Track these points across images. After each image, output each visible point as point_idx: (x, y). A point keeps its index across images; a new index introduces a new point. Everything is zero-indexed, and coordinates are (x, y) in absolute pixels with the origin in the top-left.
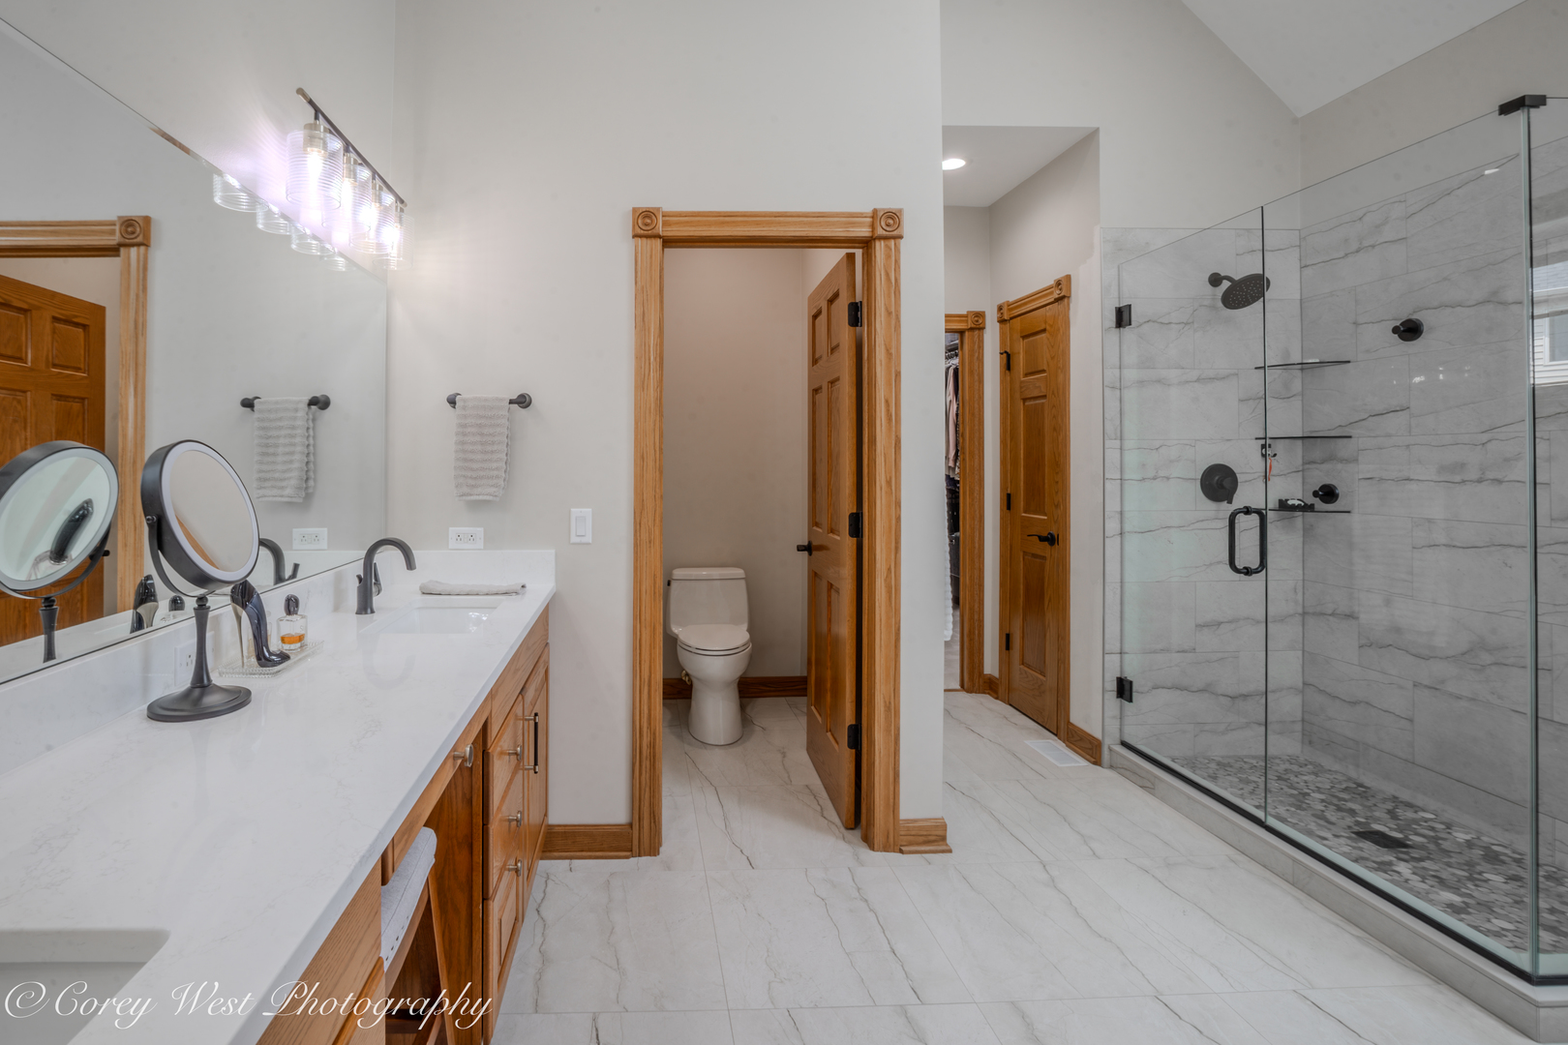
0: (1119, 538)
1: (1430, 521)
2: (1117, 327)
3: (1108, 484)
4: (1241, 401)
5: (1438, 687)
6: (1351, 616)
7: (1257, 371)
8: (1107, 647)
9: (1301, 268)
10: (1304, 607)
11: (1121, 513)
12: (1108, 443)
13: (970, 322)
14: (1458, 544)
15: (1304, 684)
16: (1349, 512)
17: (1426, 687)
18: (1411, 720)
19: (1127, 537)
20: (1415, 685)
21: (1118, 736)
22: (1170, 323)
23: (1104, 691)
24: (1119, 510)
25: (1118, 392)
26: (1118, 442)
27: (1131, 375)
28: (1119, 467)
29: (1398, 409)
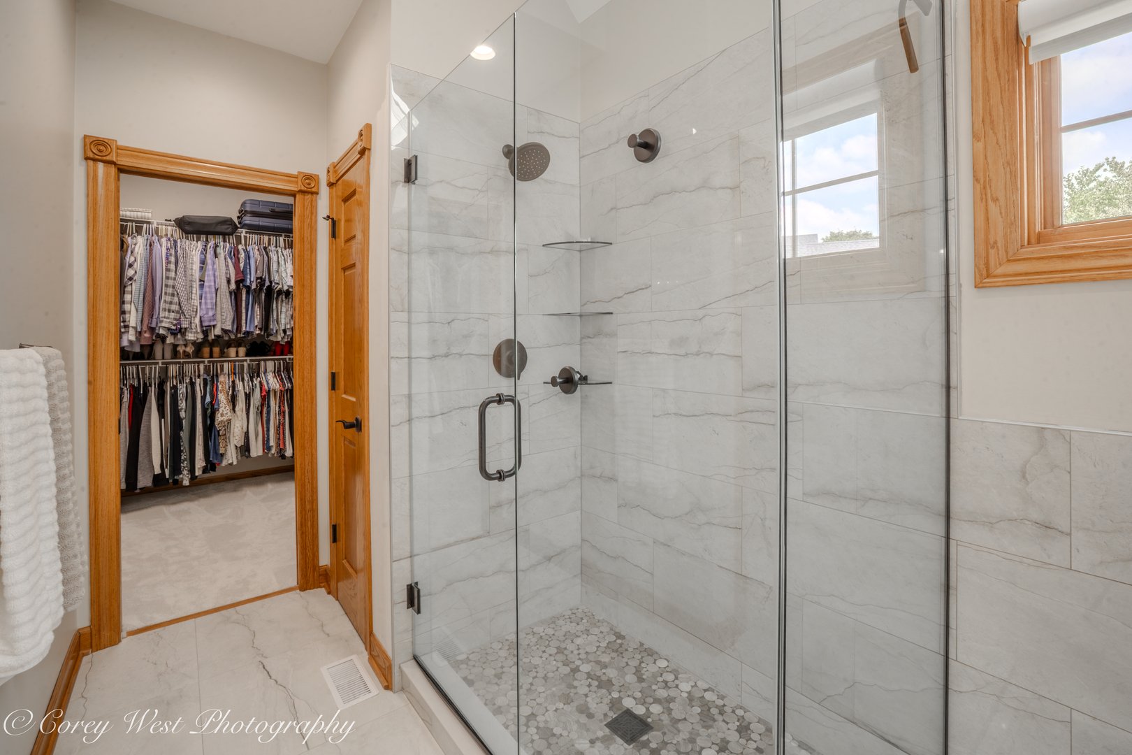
0: (406, 426)
1: (664, 390)
2: (405, 182)
3: (394, 364)
4: (530, 276)
5: (669, 544)
6: (612, 479)
7: (544, 248)
8: (395, 553)
9: (580, 158)
10: (581, 472)
11: (410, 397)
12: (394, 316)
13: (300, 183)
14: (684, 413)
15: (582, 540)
16: (611, 383)
17: (662, 543)
18: (652, 574)
19: (415, 424)
20: (654, 542)
21: (410, 650)
22: (464, 187)
23: (393, 604)
24: (407, 393)
25: (406, 257)
26: (405, 314)
27: (421, 239)
28: (406, 343)
29: (643, 287)
